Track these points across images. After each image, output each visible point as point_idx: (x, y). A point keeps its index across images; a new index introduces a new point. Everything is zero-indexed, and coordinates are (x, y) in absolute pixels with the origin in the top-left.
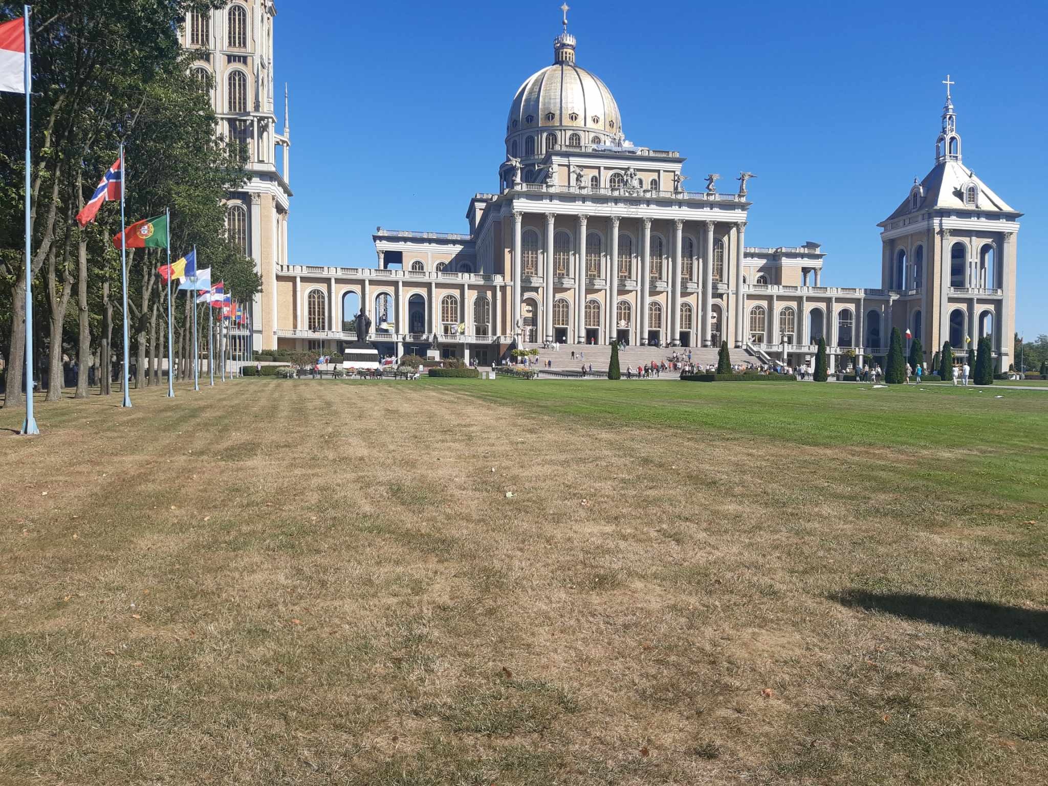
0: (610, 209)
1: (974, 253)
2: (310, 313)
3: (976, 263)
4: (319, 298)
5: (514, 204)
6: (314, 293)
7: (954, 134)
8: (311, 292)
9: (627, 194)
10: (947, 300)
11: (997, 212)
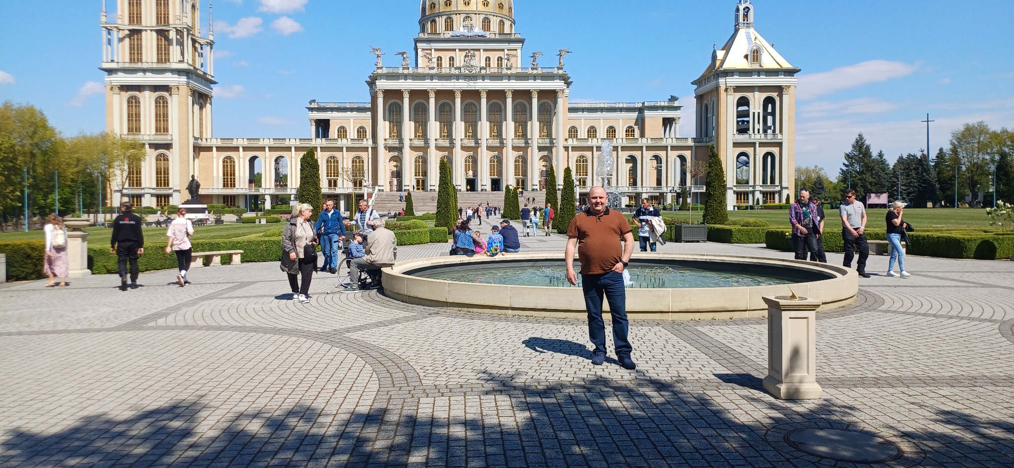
0: (453, 84)
1: (757, 105)
2: (224, 175)
3: (759, 113)
4: (231, 162)
5: (377, 84)
6: (227, 158)
7: (747, 4)
8: (224, 158)
9: (467, 72)
10: (732, 145)
11: (777, 69)
